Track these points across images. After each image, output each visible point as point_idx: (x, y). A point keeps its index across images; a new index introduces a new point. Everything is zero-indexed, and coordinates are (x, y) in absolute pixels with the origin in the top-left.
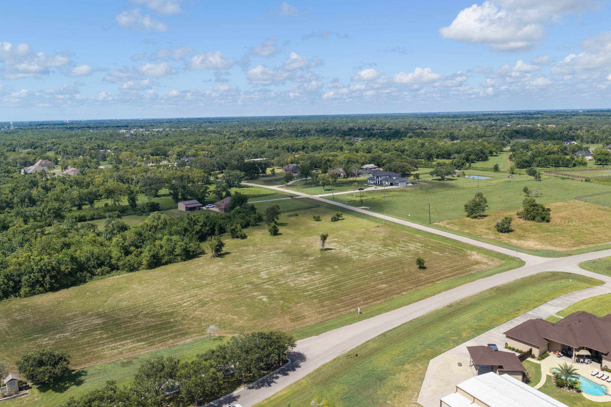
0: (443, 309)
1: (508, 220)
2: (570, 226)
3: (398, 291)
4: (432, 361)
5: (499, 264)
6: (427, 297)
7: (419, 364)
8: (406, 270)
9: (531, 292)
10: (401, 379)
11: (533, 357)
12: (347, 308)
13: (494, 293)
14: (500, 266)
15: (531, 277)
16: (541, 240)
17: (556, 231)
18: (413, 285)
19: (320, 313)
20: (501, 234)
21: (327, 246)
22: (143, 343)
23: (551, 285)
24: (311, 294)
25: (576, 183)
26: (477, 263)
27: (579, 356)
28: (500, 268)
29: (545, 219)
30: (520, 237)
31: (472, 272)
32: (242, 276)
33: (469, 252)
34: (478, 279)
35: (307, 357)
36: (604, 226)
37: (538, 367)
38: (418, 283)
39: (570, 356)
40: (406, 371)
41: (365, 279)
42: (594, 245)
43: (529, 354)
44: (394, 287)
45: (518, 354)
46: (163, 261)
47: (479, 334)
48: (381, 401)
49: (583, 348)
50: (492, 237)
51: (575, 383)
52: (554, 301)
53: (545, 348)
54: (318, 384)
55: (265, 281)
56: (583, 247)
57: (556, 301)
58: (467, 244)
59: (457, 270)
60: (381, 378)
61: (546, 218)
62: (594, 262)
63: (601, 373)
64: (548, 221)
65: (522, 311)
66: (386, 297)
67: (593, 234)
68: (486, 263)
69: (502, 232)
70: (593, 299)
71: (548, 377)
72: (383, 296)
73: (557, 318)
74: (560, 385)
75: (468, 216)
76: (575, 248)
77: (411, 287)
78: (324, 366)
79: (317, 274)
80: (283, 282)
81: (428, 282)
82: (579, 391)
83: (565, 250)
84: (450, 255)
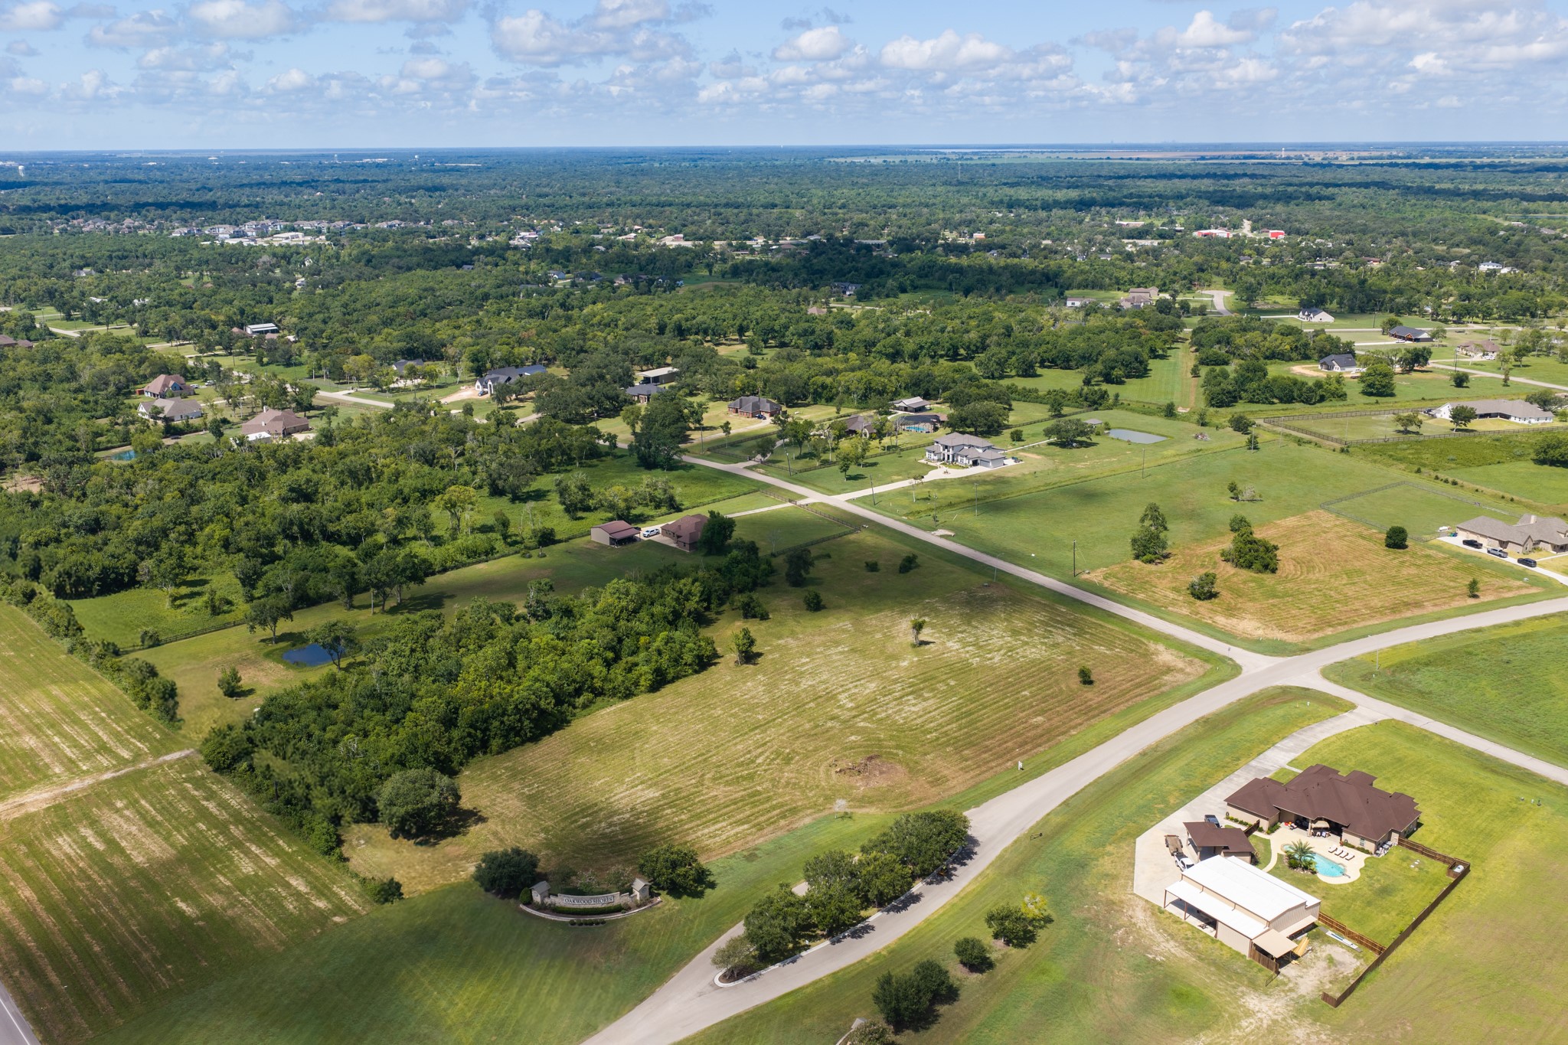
0: (1134, 761)
1: (1210, 579)
2: (1309, 582)
3: (1062, 729)
4: (1138, 840)
5: (1201, 671)
6: (1107, 738)
7: (1123, 845)
8: (1063, 686)
9: (1253, 725)
10: (1106, 864)
11: (1261, 830)
12: (1000, 761)
13: (1201, 730)
14: (1204, 676)
15: (1252, 697)
16: (1265, 616)
17: (1286, 594)
18: (1084, 717)
19: (966, 770)
20: (1199, 602)
21: (922, 637)
22: (746, 826)
23: (1280, 711)
24: (938, 739)
25: (1324, 457)
26: (1169, 670)
27: (1316, 829)
28: (1206, 680)
29: (1269, 567)
30: (1231, 611)
31: (1163, 689)
32: (812, 705)
33: (1152, 646)
34: (1175, 702)
35: (980, 839)
36: (1365, 582)
37: (1267, 843)
38: (1090, 712)
39: (1305, 828)
40: (1110, 854)
41: (1006, 706)
42: (1346, 628)
43: (1257, 827)
44: (1056, 721)
45: (1244, 828)
46: (670, 677)
47: (1191, 799)
48: (1092, 893)
49: (1320, 819)
50: (1185, 611)
51: (1310, 863)
52: (1285, 741)
53: (1274, 818)
54: (1008, 875)
55: (854, 713)
56: (1329, 631)
57: (1288, 743)
58: (1147, 628)
59: (1139, 685)
60: (1082, 865)
61: (1272, 566)
62: (1343, 664)
63: (1340, 848)
64: (1274, 571)
65: (1243, 760)
66: (1049, 740)
67: (1346, 600)
68: (1182, 670)
69: (1199, 598)
70: (1338, 736)
71: (1280, 856)
72: (1045, 738)
73: (1289, 772)
74: (1294, 865)
75: (1137, 557)
76: (1316, 636)
77: (1079, 721)
78: (1005, 850)
79: (928, 699)
80: (883, 715)
81: (1101, 710)
82: (1314, 873)
83: (1301, 638)
84: (1124, 654)
